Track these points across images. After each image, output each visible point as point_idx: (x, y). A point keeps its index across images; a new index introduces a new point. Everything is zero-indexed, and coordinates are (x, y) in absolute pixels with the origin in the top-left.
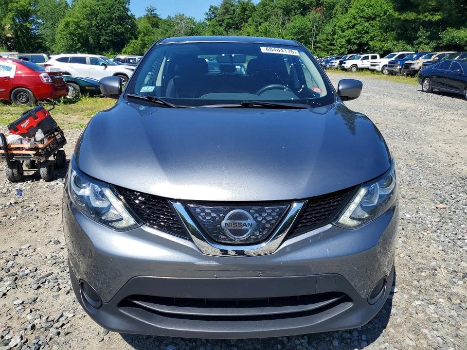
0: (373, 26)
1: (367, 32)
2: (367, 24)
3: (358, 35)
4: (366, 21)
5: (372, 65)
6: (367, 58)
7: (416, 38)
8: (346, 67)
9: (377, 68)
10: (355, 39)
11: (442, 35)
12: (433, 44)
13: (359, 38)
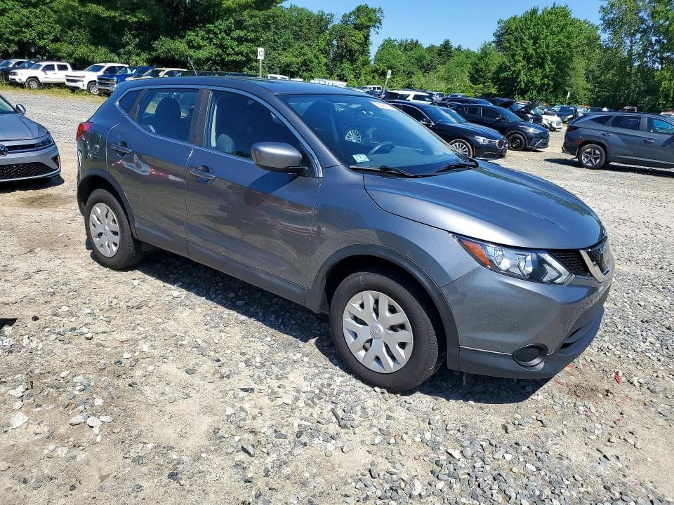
0: (37, 17)
1: (29, 25)
2: (25, 11)
3: (14, 28)
4: (23, 7)
5: (68, 80)
6: (51, 68)
7: (123, 46)
8: (18, 81)
9: (79, 84)
10: (11, 33)
11: (156, 44)
12: (145, 56)
13: (16, 33)
